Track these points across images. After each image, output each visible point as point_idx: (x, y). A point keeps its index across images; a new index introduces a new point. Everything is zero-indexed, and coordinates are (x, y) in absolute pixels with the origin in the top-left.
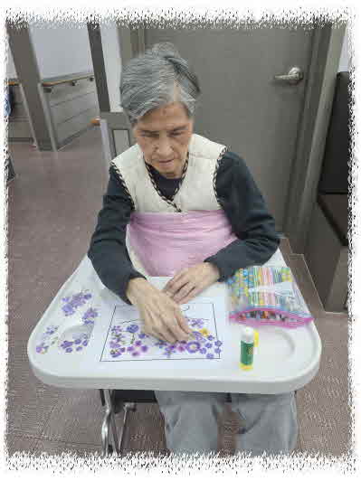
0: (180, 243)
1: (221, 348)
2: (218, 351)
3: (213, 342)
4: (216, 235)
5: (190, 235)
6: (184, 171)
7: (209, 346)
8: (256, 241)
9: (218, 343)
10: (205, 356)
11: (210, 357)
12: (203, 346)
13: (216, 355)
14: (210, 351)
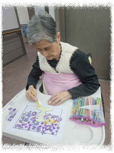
0: (59, 84)
1: (58, 130)
2: (57, 131)
3: (56, 127)
4: (73, 82)
5: (62, 82)
6: (60, 58)
7: (54, 128)
8: (89, 85)
9: (58, 128)
10: (51, 133)
11: (53, 134)
12: (52, 128)
13: (55, 133)
14: (54, 131)
